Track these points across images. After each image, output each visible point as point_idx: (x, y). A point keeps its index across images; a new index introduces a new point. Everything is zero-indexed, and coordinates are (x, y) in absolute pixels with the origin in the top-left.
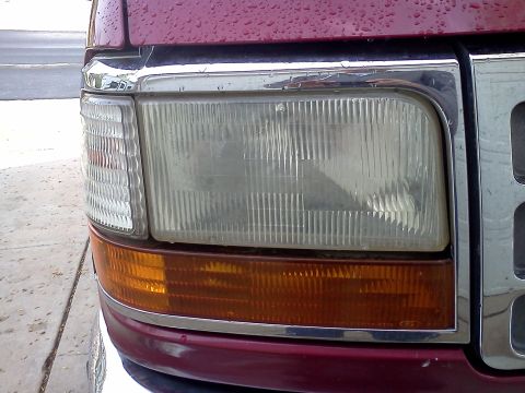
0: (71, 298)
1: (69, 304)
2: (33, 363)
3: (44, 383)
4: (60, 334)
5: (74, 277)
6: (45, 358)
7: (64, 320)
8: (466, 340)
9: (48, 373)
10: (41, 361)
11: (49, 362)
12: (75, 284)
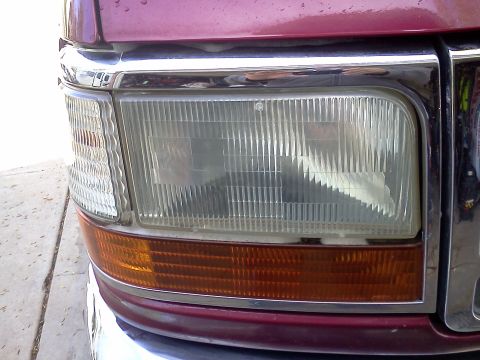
0: (62, 222)
1: (61, 227)
2: (34, 283)
3: (45, 301)
4: (55, 255)
5: (63, 202)
6: (44, 279)
7: (58, 243)
8: (432, 310)
9: (48, 292)
10: (41, 281)
11: (48, 282)
12: (65, 209)
